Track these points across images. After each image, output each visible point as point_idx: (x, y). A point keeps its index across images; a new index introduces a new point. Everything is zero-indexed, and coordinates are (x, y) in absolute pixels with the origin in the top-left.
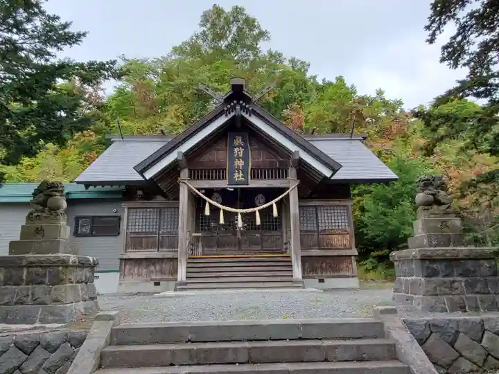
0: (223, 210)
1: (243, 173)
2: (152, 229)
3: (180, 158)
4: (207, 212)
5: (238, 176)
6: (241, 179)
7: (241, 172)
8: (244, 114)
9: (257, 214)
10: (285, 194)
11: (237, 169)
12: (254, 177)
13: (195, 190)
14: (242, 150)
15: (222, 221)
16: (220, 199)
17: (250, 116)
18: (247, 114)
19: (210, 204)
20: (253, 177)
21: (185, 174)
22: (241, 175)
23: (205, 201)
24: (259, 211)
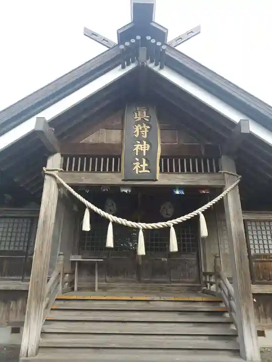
0: (114, 223)
1: (147, 161)
2: (19, 246)
3: (41, 128)
4: (86, 226)
5: (140, 168)
6: (144, 171)
7: (144, 160)
8: (151, 66)
9: (173, 232)
10: (219, 198)
11: (137, 157)
12: (166, 170)
13: (67, 186)
14: (147, 127)
15: (110, 243)
16: (114, 208)
17: (161, 68)
18: (156, 65)
19: (92, 213)
20: (164, 170)
21: (54, 162)
22: (145, 165)
23: (84, 207)
24: (175, 226)
